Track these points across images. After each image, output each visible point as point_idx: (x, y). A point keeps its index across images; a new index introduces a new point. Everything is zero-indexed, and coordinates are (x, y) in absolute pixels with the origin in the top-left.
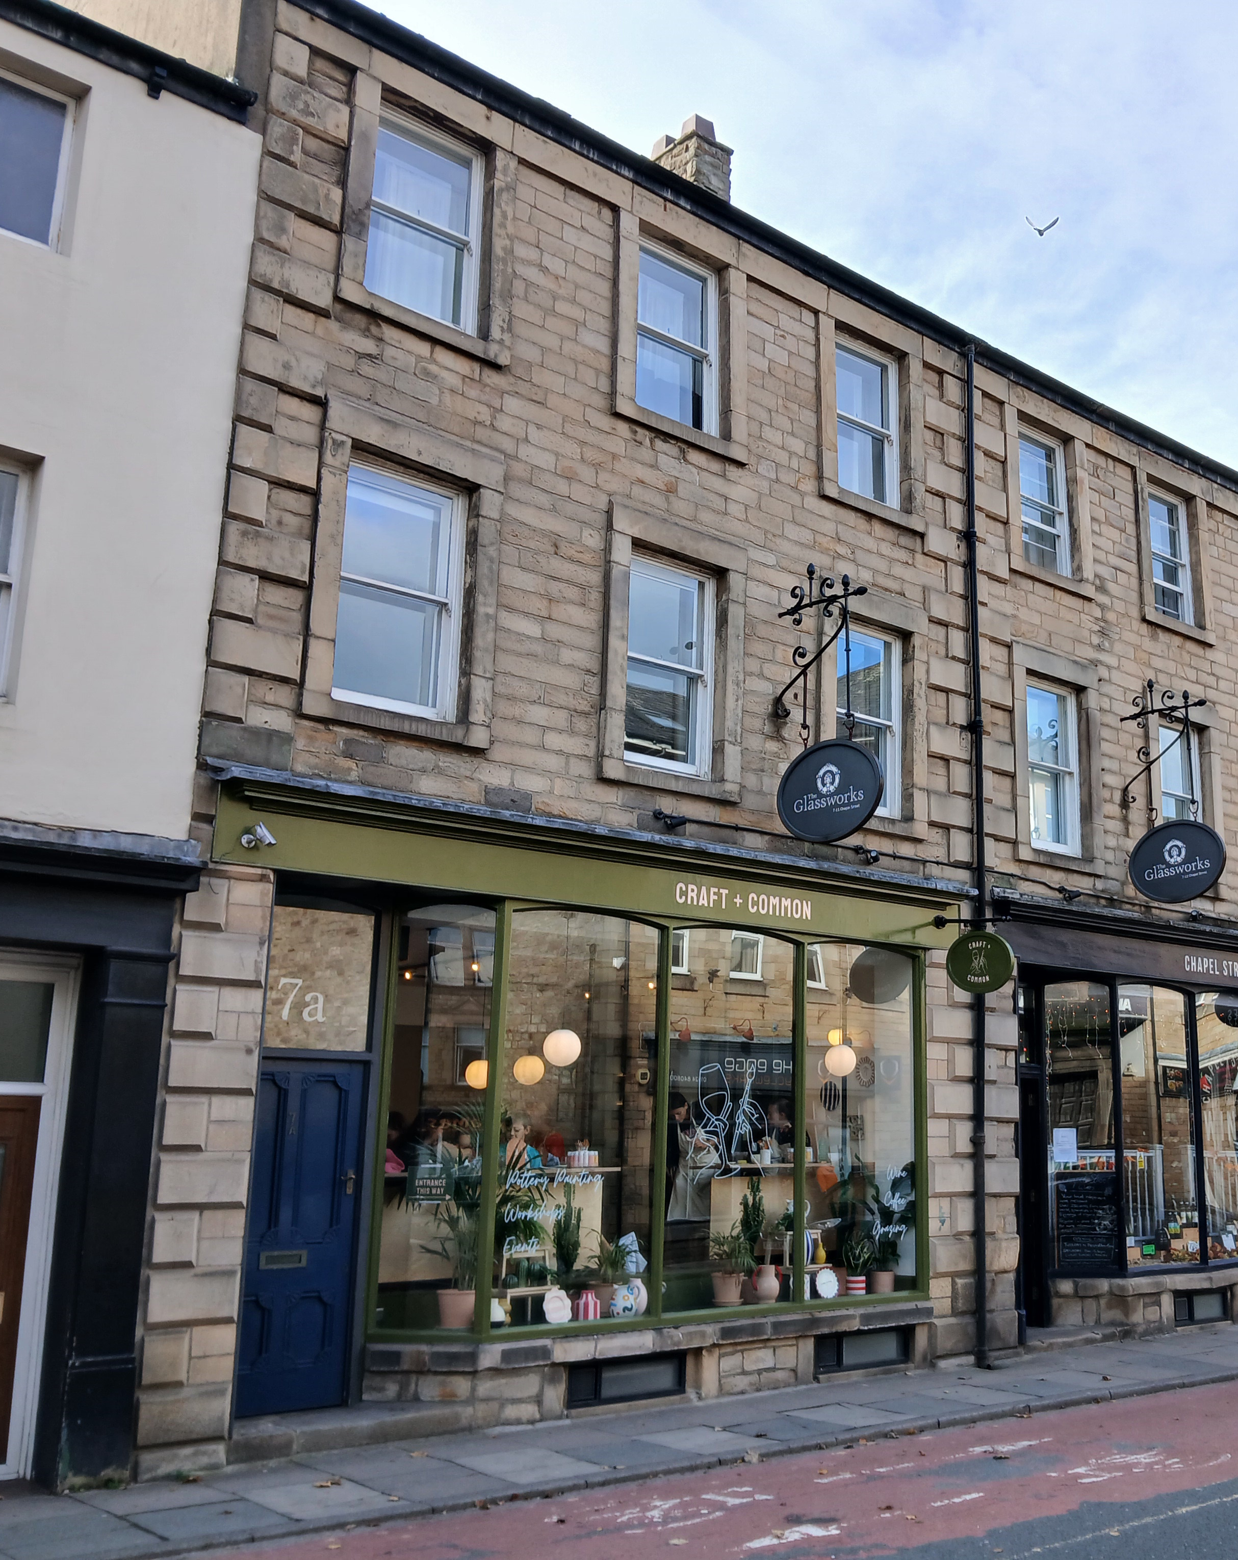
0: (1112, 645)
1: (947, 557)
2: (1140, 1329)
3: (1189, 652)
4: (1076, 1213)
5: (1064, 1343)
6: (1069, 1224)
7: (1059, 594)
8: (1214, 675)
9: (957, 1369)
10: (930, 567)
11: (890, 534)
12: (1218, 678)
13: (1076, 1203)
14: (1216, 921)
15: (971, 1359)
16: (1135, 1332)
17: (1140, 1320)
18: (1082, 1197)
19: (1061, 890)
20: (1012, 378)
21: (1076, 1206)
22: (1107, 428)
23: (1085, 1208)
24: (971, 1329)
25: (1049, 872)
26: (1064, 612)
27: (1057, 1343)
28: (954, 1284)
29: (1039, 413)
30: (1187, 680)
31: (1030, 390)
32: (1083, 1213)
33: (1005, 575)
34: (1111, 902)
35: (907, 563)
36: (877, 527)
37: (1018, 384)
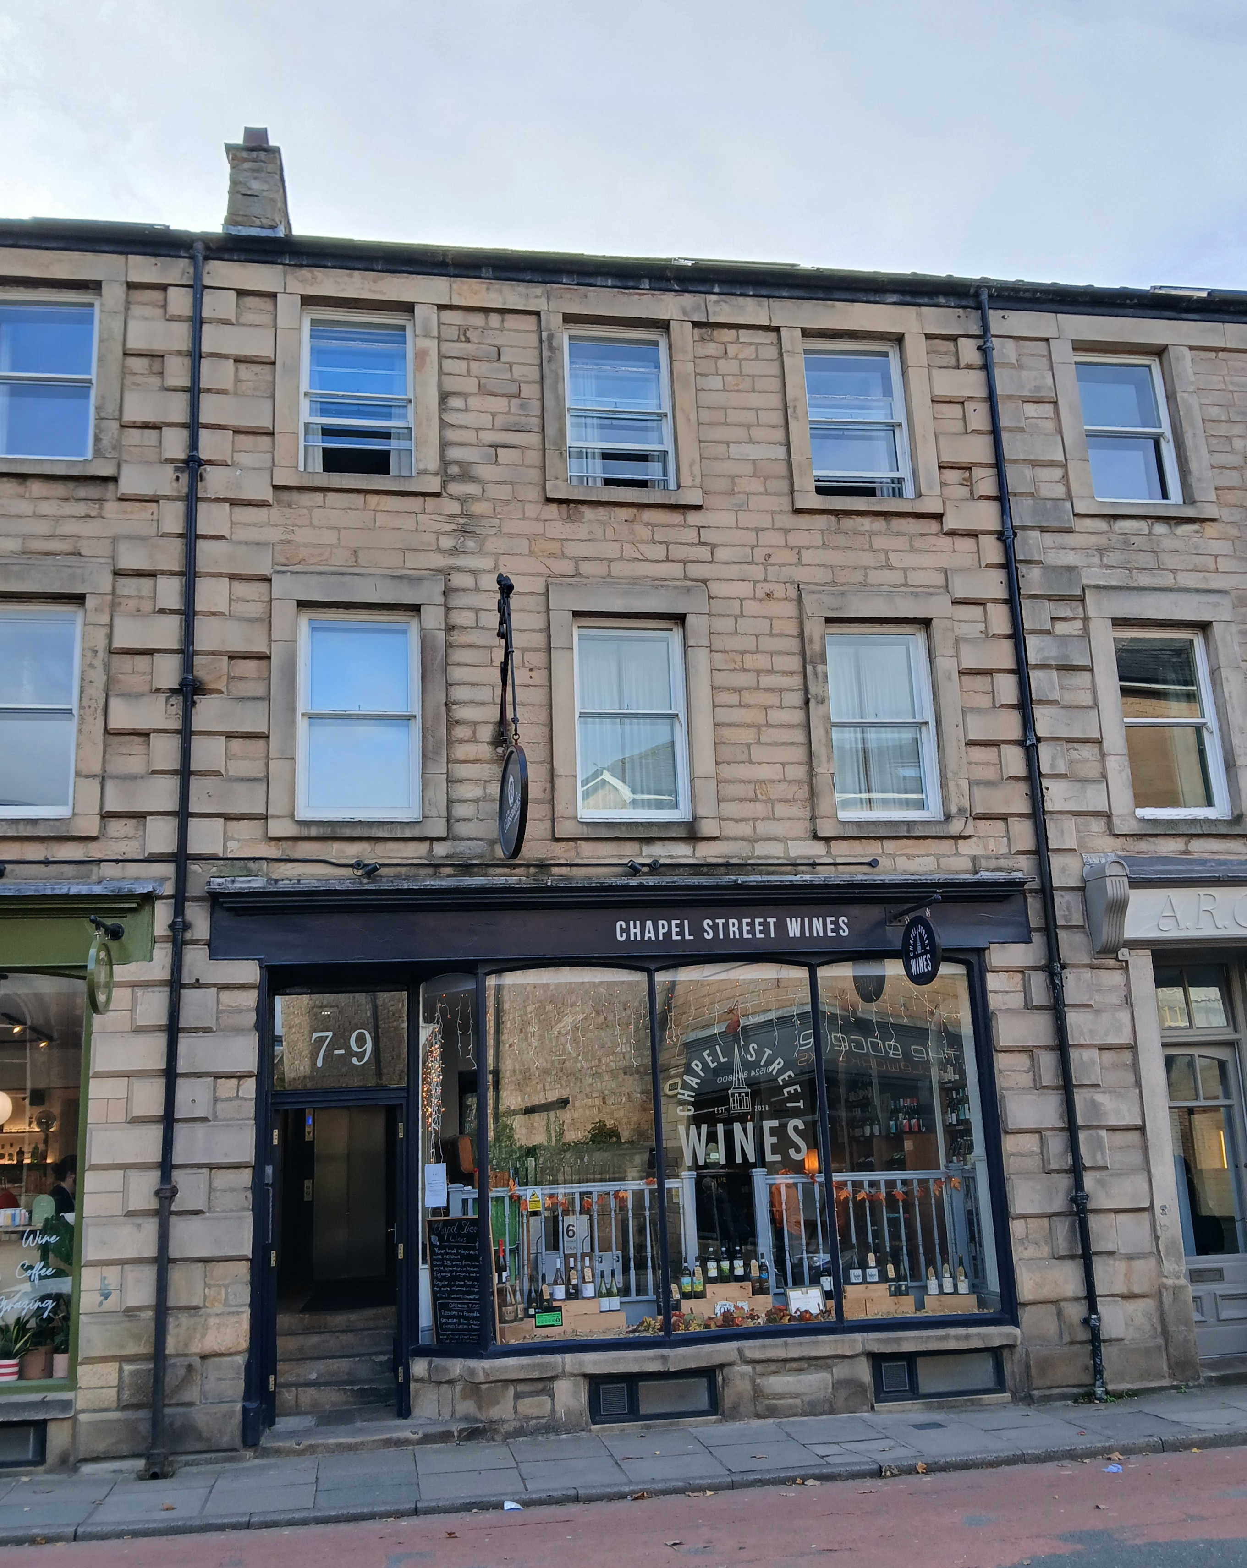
0: (482, 545)
1: (155, 496)
2: (507, 1427)
3: (648, 524)
4: (451, 1272)
5: (339, 1445)
6: (444, 1286)
7: (373, 499)
8: (705, 544)
9: (112, 1475)
10: (132, 513)
11: (59, 489)
12: (713, 547)
13: (450, 1259)
14: (696, 868)
15: (140, 1464)
16: (496, 1431)
17: (508, 1414)
18: (455, 1251)
19: (358, 865)
20: (287, 262)
21: (449, 1263)
22: (480, 278)
23: (458, 1266)
24: (145, 1428)
25: (337, 846)
26: (381, 519)
27: (326, 1446)
28: (121, 1370)
29: (343, 290)
30: (647, 560)
31: (326, 267)
32: (457, 1271)
33: (268, 495)
34: (466, 868)
35: (88, 516)
36: (36, 488)
37: (302, 266)
